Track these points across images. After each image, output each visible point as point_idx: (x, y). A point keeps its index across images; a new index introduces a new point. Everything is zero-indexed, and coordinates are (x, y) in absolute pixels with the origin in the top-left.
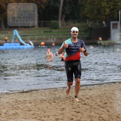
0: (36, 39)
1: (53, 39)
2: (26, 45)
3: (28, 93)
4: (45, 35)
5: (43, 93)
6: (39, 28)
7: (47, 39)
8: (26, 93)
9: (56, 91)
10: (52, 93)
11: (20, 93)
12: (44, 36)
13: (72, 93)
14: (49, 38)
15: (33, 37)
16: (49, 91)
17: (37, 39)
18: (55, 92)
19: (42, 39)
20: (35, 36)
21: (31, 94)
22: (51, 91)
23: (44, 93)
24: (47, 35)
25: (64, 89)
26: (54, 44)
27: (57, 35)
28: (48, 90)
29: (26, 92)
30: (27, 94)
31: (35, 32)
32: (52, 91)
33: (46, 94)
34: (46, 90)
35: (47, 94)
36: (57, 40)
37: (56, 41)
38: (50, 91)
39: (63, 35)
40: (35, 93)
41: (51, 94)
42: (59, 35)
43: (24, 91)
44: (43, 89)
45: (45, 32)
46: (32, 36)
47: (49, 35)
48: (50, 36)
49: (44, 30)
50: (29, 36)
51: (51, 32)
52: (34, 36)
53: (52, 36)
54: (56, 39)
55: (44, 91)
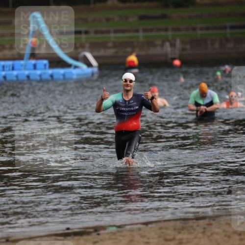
0: (110, 45)
1: (173, 45)
2: (76, 67)
3: (85, 237)
4: (145, 30)
5: (137, 238)
6: (121, 5)
7: (150, 44)
8: (76, 238)
9: (183, 228)
10: (172, 237)
11: (54, 237)
12: (141, 34)
13: (242, 237)
14: (159, 42)
15: (100, 38)
16: (161, 228)
17: (116, 45)
18: (180, 233)
19: (131, 46)
20: (108, 32)
21: (95, 240)
22: (167, 228)
23: (142, 237)
24: (151, 30)
25: (212, 222)
26: (177, 62)
27: (187, 29)
28: (154, 225)
29: (76, 234)
30: (82, 240)
31: (108, 20)
32: (169, 232)
33: (147, 241)
34: (150, 226)
35: (151, 240)
36: (188, 47)
37: (183, 49)
38: (164, 231)
39: (208, 29)
40: (110, 239)
41: (166, 240)
42: (194, 29)
43: (68, 229)
44: (137, 224)
45: (142, 18)
46: (96, 32)
47: (159, 30)
48: (163, 33)
49: (141, 12)
50: (86, 32)
51: (164, 17)
52: (102, 32)
53: (170, 34)
54: (183, 42)
55: (140, 229)
